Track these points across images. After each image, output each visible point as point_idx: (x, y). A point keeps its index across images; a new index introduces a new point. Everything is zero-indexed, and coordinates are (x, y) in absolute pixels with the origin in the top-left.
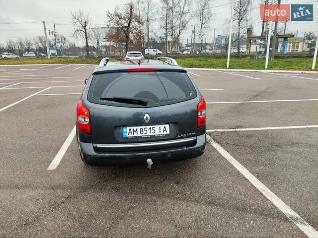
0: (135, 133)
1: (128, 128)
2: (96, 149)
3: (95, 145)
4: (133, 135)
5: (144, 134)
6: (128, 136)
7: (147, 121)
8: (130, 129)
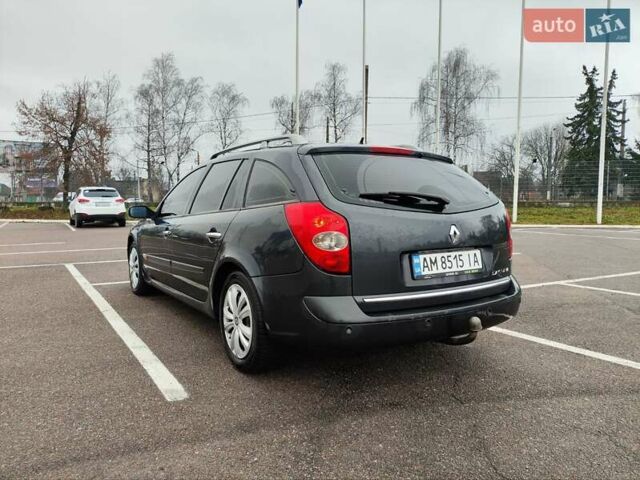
0: (434, 268)
1: (422, 257)
2: (364, 307)
3: (359, 299)
4: (431, 273)
5: (447, 270)
6: (423, 273)
7: (455, 241)
8: (425, 259)
